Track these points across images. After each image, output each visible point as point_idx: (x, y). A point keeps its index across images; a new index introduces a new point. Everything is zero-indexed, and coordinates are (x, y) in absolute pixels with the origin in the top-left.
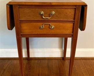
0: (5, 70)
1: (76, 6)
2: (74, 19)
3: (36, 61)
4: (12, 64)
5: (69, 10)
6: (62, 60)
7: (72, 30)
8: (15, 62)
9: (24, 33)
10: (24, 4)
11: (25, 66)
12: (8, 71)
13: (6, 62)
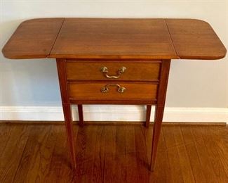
0: (40, 145)
1: (161, 60)
2: (159, 78)
3: (96, 128)
4: (52, 134)
5: (150, 66)
6: (143, 127)
7: (155, 95)
8: (58, 129)
9: (75, 99)
10: (75, 57)
11: (75, 139)
12: (46, 147)
13: (41, 130)
